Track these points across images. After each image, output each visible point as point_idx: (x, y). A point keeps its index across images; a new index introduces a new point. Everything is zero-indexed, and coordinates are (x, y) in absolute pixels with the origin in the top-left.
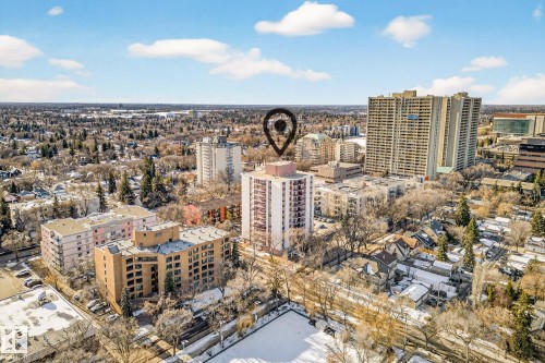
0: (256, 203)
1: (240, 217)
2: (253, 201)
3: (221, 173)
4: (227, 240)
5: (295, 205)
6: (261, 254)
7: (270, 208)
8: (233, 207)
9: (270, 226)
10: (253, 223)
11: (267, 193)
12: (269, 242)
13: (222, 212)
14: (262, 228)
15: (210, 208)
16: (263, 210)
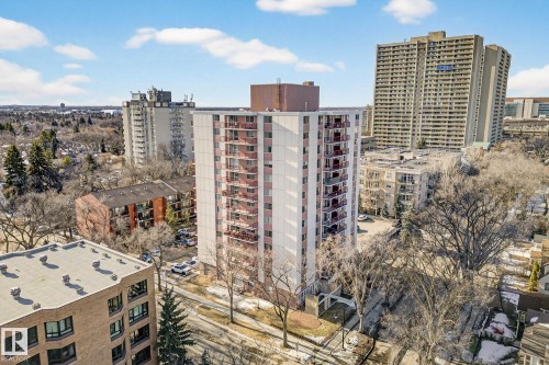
0: (232, 177)
1: (193, 217)
2: (223, 173)
3: (162, 147)
4: (140, 288)
5: (327, 180)
6: (247, 303)
7: (268, 187)
8: (179, 197)
9: (269, 234)
10: (224, 226)
11: (261, 151)
12: (268, 273)
13: (158, 208)
14: (248, 237)
15: (131, 200)
16: (251, 193)
